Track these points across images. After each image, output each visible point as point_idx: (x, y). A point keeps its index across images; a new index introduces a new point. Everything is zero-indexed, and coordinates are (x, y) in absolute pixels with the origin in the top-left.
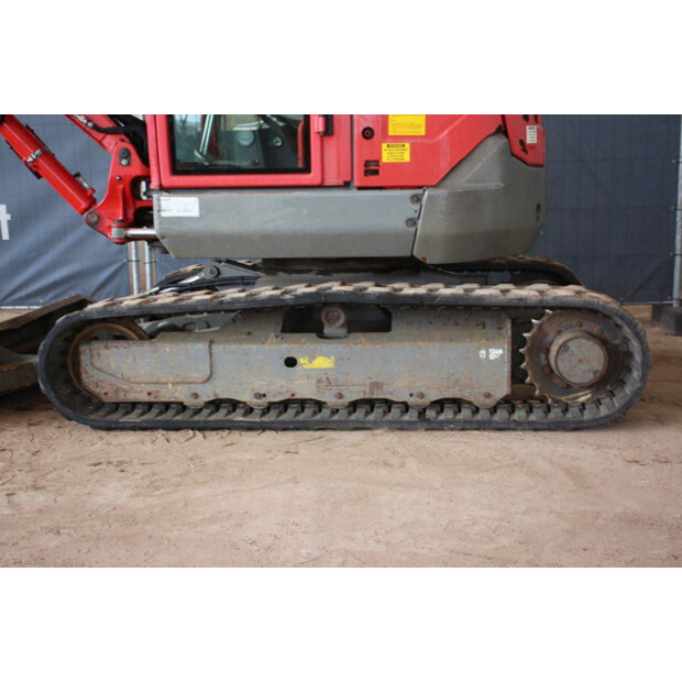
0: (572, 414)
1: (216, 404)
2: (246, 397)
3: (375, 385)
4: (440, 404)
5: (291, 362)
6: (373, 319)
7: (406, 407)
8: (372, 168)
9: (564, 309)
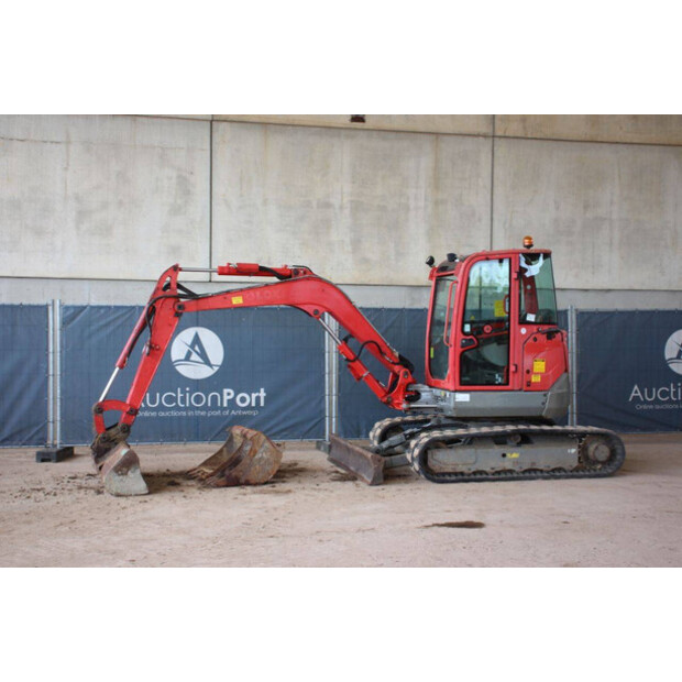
0: (598, 472)
1: (474, 473)
2: (488, 469)
3: (533, 464)
4: (553, 470)
5: (504, 455)
6: (525, 439)
7: (541, 471)
8: (529, 384)
9: (593, 434)
